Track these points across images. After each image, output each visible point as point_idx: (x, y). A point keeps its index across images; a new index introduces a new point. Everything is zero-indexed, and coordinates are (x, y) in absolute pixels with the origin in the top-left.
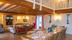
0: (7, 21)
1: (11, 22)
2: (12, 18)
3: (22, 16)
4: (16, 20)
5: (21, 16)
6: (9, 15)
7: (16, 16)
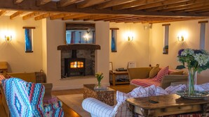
0: (68, 55)
1: (88, 57)
2: (87, 37)
3: (147, 24)
4: (114, 50)
5: (139, 24)
6: (74, 19)
7: (113, 25)
